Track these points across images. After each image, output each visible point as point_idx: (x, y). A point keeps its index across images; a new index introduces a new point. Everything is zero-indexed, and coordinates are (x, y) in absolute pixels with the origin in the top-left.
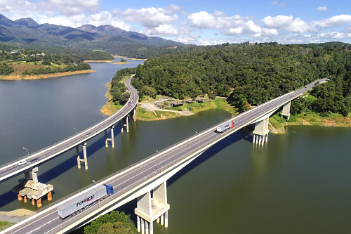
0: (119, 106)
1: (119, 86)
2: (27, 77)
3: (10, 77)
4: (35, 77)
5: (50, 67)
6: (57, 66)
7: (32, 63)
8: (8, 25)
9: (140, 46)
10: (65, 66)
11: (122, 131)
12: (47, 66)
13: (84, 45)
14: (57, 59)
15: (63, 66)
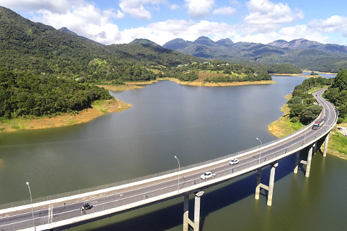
0: (298, 124)
1: (304, 97)
2: (207, 84)
3: (194, 83)
4: (214, 84)
5: (230, 76)
6: (237, 75)
7: (215, 72)
8: (210, 45)
9: (339, 59)
10: (245, 75)
11: (296, 171)
12: (227, 75)
13: (271, 60)
14: (238, 69)
15: (243, 76)
